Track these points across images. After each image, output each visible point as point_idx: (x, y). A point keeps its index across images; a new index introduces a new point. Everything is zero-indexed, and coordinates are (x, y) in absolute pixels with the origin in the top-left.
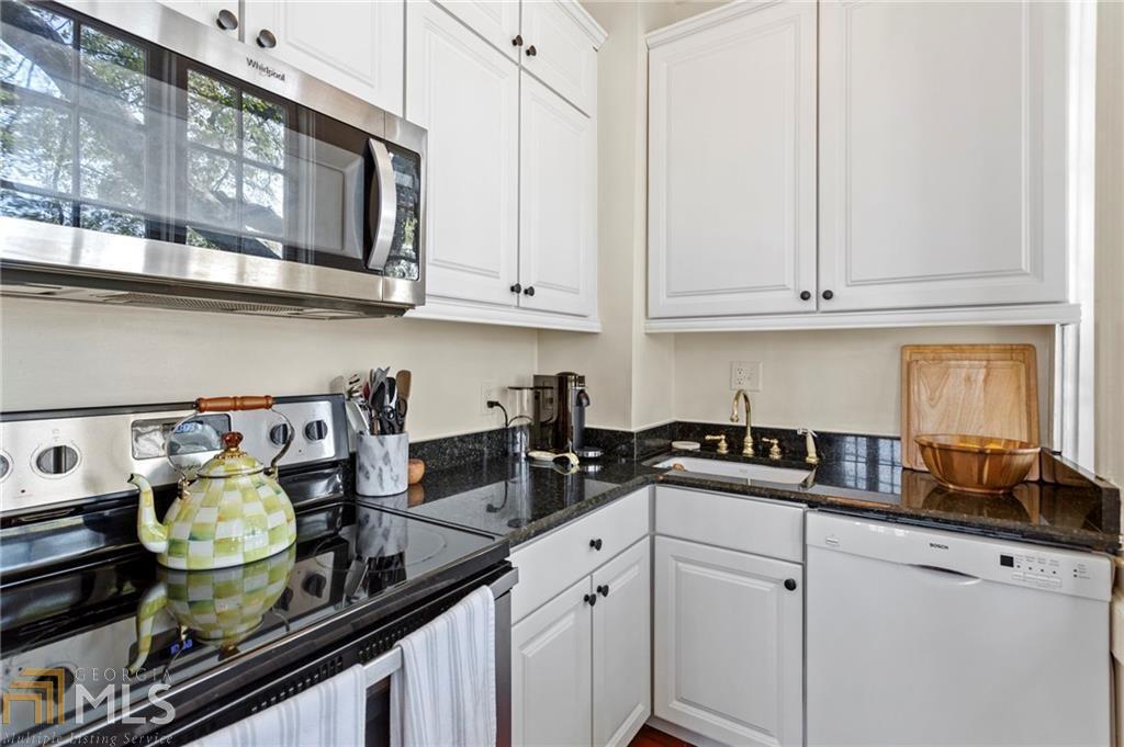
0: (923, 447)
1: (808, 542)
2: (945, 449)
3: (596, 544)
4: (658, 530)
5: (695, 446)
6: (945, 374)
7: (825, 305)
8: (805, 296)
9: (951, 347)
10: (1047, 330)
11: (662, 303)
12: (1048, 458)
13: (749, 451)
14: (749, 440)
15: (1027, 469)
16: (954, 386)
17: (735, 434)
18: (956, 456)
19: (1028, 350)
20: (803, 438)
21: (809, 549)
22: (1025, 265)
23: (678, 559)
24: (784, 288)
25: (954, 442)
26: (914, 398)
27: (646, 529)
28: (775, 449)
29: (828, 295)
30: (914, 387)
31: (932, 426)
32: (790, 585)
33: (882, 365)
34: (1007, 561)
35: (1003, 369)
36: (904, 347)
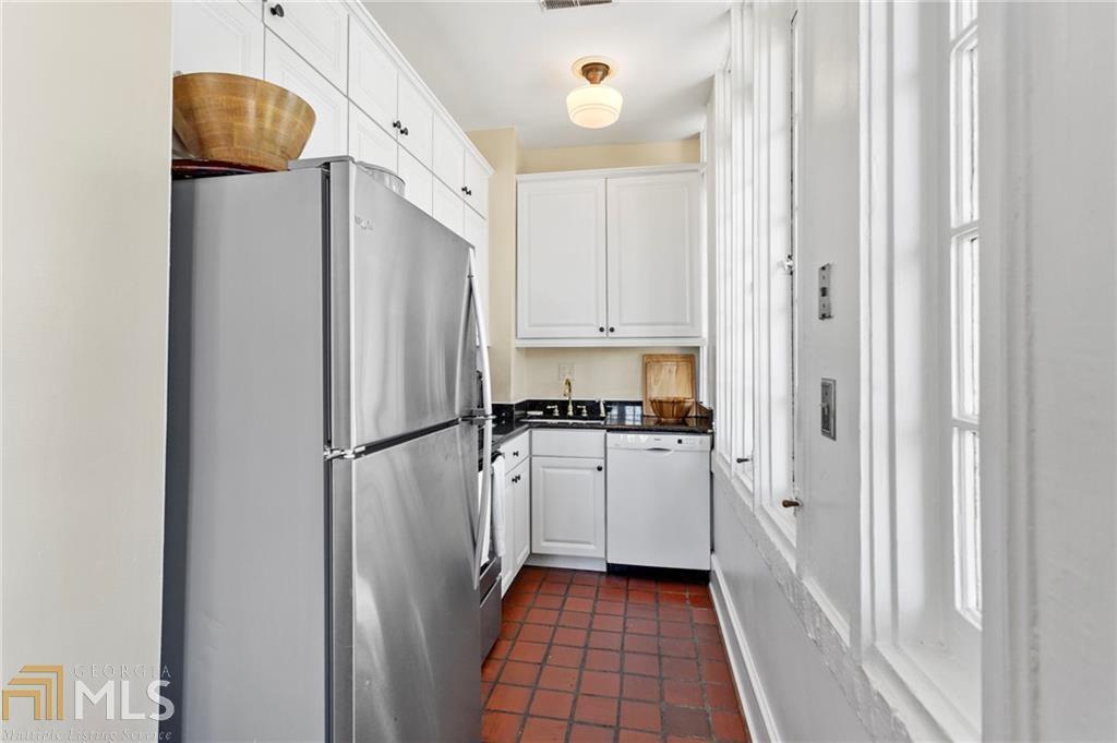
0: (652, 402)
1: (608, 446)
2: (660, 402)
3: (516, 454)
4: (534, 453)
5: (541, 413)
6: (661, 369)
7: (611, 334)
8: (602, 330)
9: (663, 355)
10: (698, 348)
11: (524, 330)
12: (698, 405)
13: (571, 413)
14: (570, 407)
15: (689, 409)
16: (664, 374)
17: (563, 405)
18: (664, 405)
19: (692, 356)
20: (599, 403)
21: (609, 451)
22: (688, 320)
23: (544, 467)
24: (592, 325)
25: (664, 399)
26: (648, 381)
27: (527, 453)
28: (585, 411)
29: (612, 330)
30: (648, 376)
31: (656, 393)
32: (600, 469)
33: (633, 365)
34: (680, 441)
35: (683, 366)
36: (644, 356)
